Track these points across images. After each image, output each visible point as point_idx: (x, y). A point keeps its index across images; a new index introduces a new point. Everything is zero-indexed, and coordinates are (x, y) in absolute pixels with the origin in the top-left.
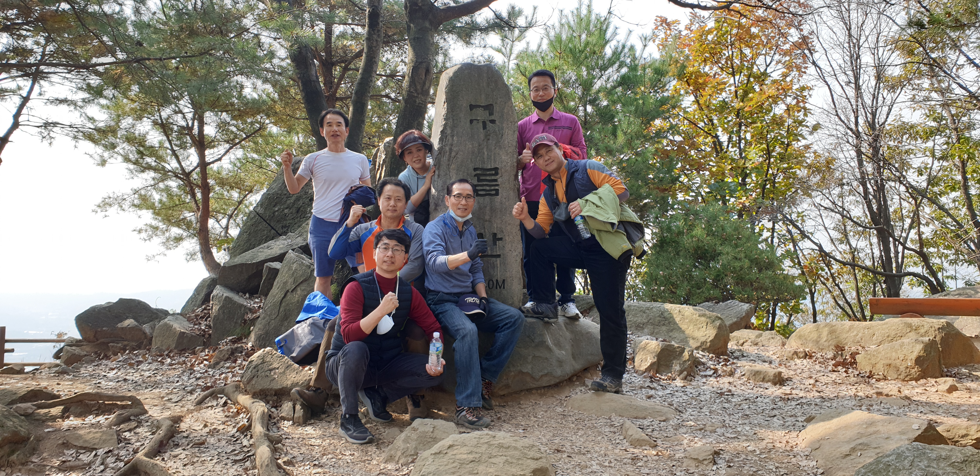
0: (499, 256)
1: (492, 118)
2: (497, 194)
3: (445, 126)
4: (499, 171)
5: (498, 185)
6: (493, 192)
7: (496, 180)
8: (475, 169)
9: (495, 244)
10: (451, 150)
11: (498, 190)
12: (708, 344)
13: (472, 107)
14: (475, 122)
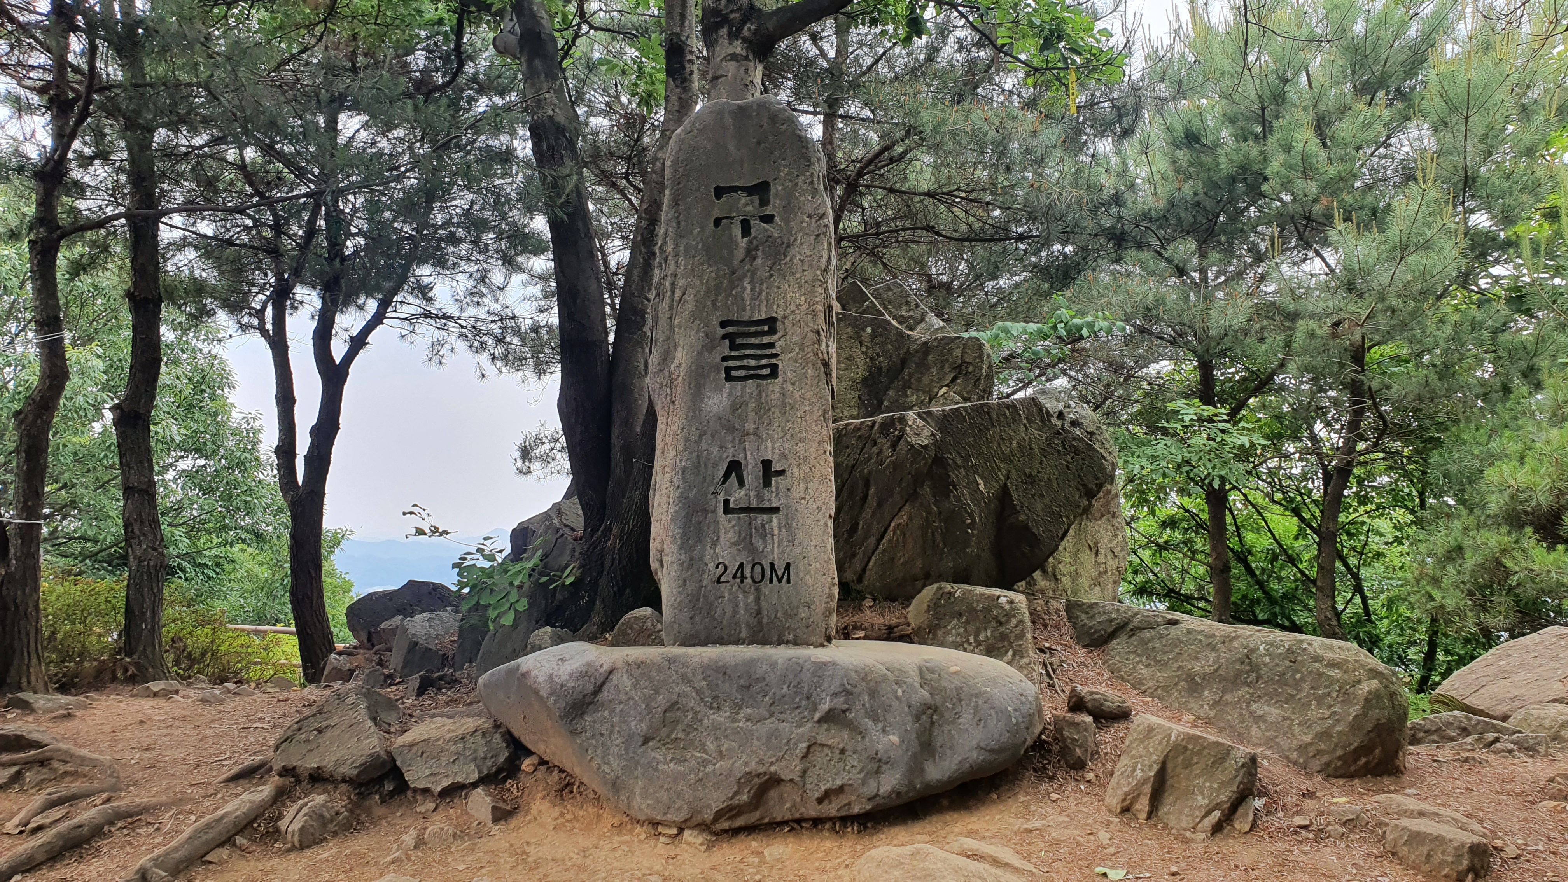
0: (776, 510)
1: (769, 210)
2: (774, 374)
4: (779, 325)
5: (776, 356)
6: (766, 372)
7: (771, 345)
8: (723, 324)
9: (767, 483)
10: (673, 284)
11: (776, 366)
13: (719, 192)
14: (724, 222)
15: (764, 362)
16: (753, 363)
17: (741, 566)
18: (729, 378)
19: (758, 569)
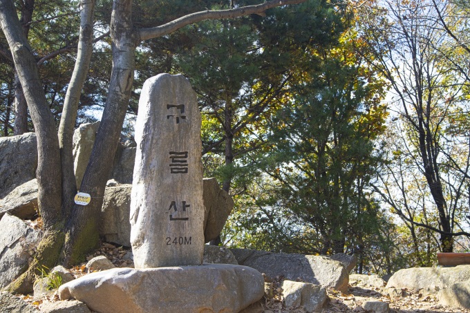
0: (187, 219)
1: (184, 114)
2: (186, 172)
3: (149, 119)
4: (188, 155)
5: (187, 165)
6: (184, 170)
7: (186, 161)
8: (171, 153)
9: (184, 210)
10: (152, 138)
11: (187, 169)
12: (335, 284)
13: (169, 107)
14: (170, 117)
15: (183, 167)
16: (180, 167)
17: (176, 239)
18: (172, 172)
19: (181, 239)
